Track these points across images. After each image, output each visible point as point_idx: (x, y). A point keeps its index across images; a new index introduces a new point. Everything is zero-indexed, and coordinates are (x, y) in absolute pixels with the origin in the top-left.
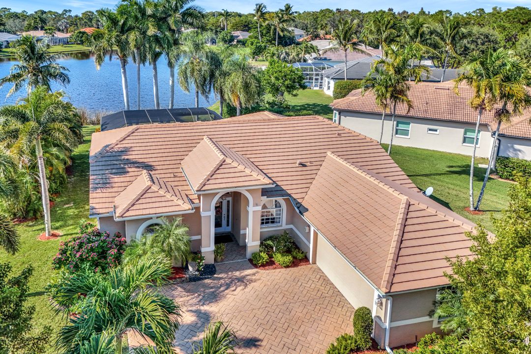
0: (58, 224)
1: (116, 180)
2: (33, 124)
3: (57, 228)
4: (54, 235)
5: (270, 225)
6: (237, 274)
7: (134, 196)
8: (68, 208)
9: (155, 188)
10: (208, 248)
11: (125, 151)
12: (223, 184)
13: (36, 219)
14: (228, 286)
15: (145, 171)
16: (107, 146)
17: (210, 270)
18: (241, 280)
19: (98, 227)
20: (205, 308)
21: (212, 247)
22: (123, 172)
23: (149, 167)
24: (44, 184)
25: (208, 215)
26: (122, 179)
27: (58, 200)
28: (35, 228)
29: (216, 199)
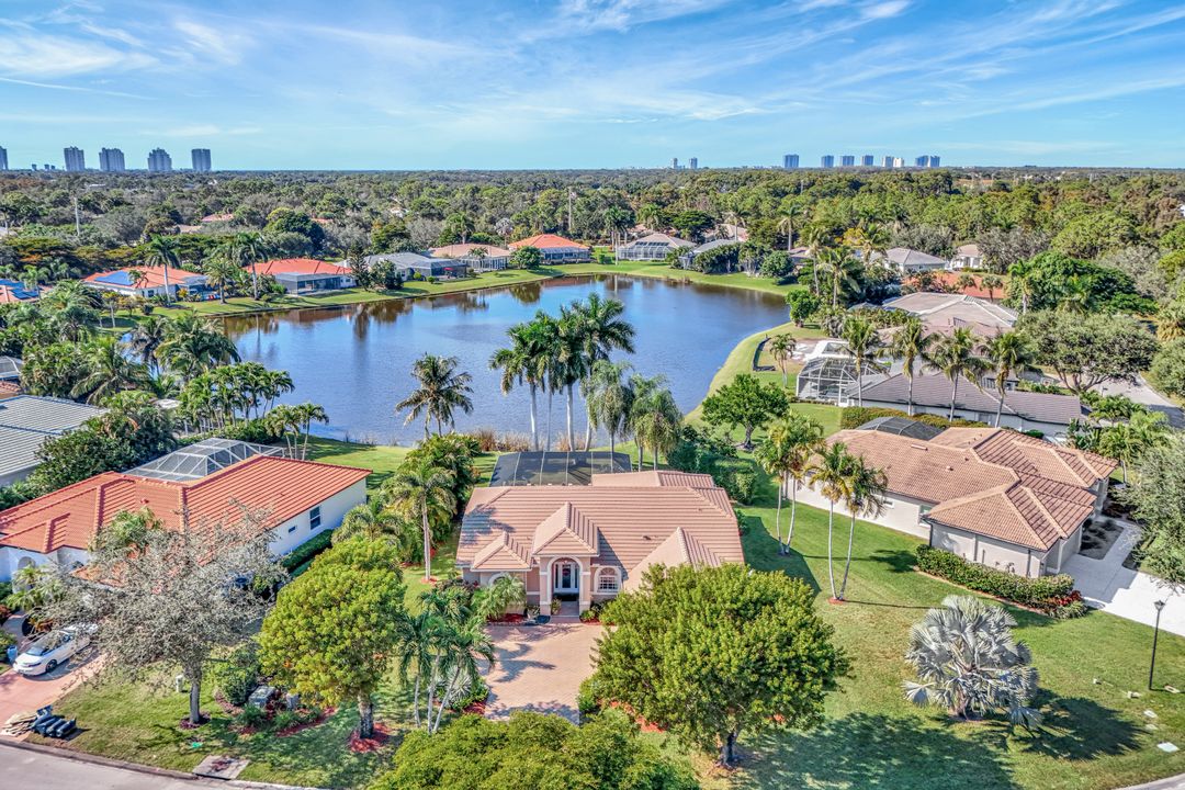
0: (437, 571)
1: (481, 538)
2: (420, 489)
3: (436, 575)
4: (432, 580)
5: (608, 590)
6: (565, 625)
7: (489, 554)
8: (449, 558)
9: (506, 548)
10: (546, 603)
11: (492, 511)
12: (557, 551)
13: (420, 564)
14: (553, 632)
15: (504, 532)
16: (479, 506)
17: (543, 619)
18: (564, 629)
19: (462, 576)
20: (528, 643)
21: (549, 602)
22: (487, 532)
23: (509, 529)
24: (428, 534)
25: (546, 575)
26: (485, 538)
27: (441, 549)
28: (419, 572)
29: (552, 561)
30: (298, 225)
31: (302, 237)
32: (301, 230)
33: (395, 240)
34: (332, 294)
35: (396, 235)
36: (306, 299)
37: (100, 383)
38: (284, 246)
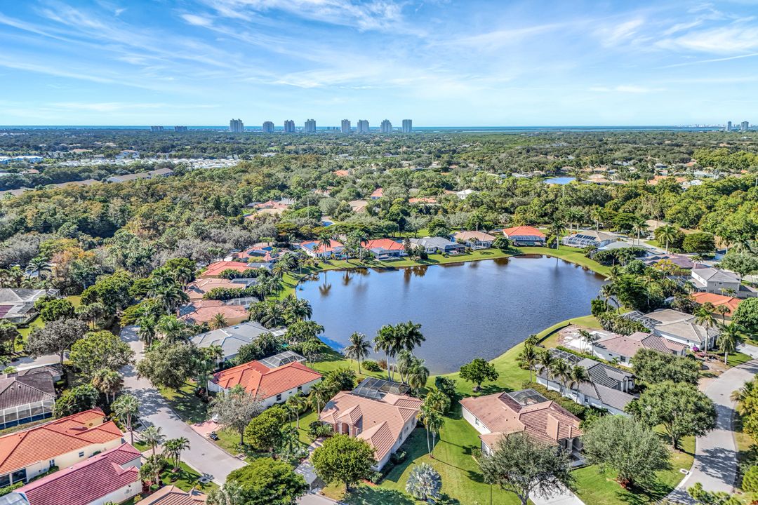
30: (394, 217)
31: (395, 223)
32: (395, 220)
33: (437, 228)
34: (394, 261)
35: (438, 225)
36: (382, 263)
37: (269, 319)
38: (386, 228)
